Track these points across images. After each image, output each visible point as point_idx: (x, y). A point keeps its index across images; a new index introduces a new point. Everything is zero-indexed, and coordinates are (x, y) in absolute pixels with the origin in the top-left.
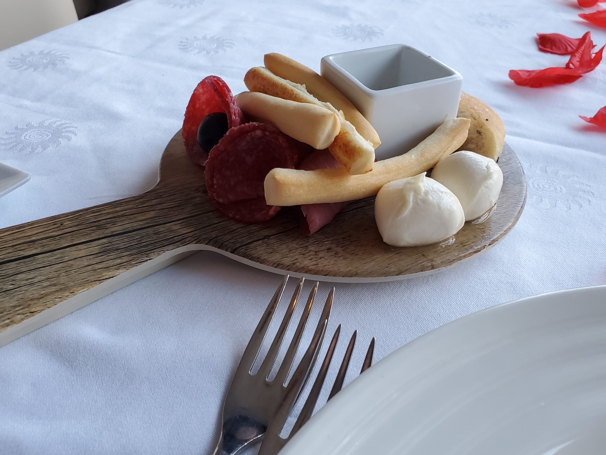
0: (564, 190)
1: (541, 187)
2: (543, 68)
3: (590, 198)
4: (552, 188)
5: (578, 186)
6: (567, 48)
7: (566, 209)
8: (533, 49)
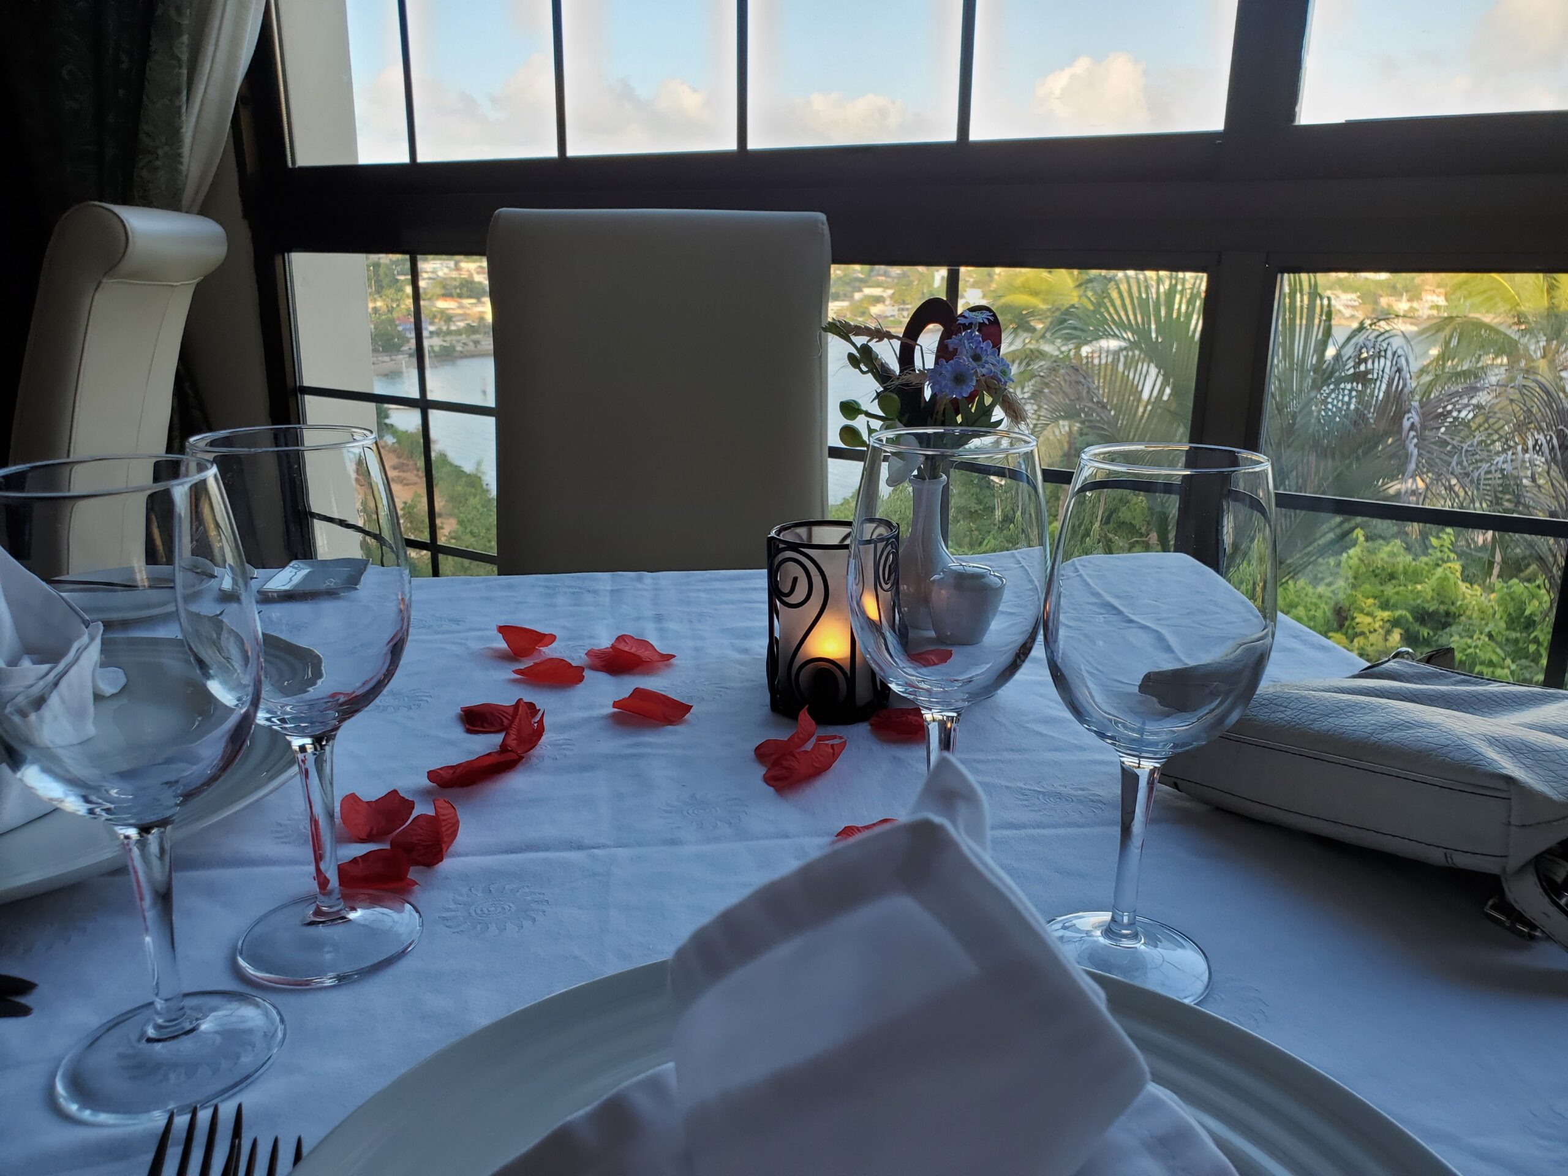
0: (514, 908)
1: (486, 912)
2: (473, 757)
3: (544, 908)
4: (499, 909)
5: (529, 898)
6: (502, 721)
7: (517, 929)
8: (458, 732)
